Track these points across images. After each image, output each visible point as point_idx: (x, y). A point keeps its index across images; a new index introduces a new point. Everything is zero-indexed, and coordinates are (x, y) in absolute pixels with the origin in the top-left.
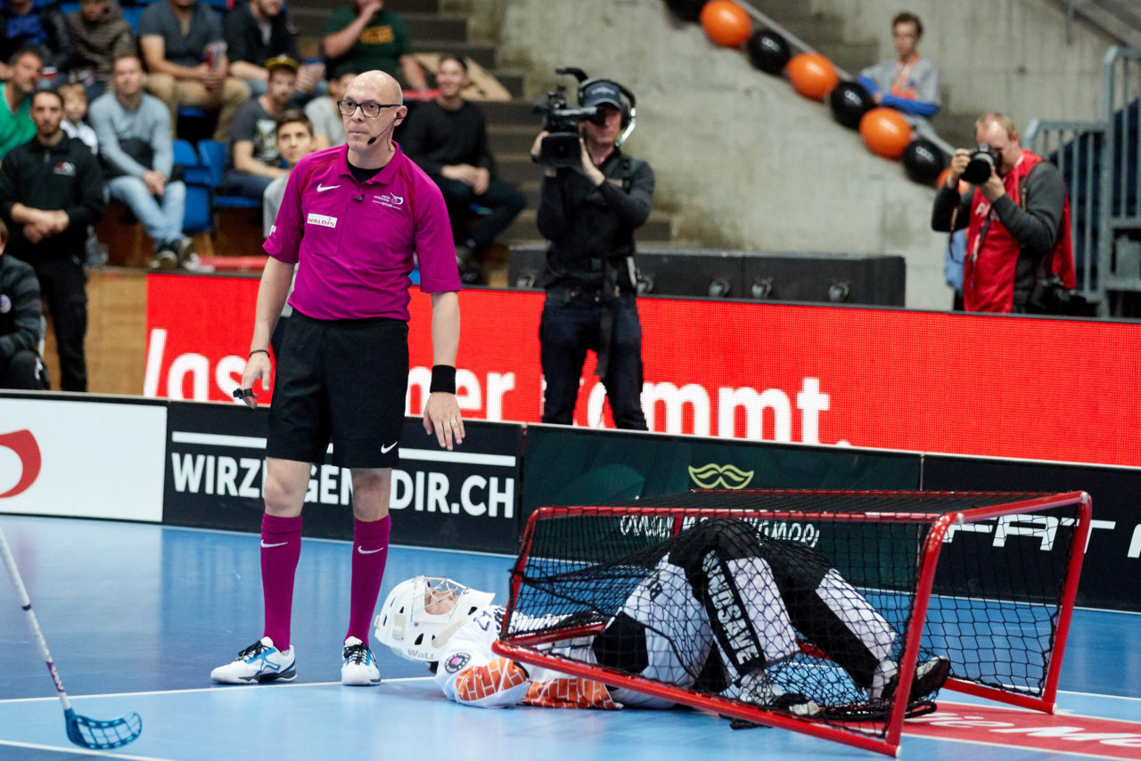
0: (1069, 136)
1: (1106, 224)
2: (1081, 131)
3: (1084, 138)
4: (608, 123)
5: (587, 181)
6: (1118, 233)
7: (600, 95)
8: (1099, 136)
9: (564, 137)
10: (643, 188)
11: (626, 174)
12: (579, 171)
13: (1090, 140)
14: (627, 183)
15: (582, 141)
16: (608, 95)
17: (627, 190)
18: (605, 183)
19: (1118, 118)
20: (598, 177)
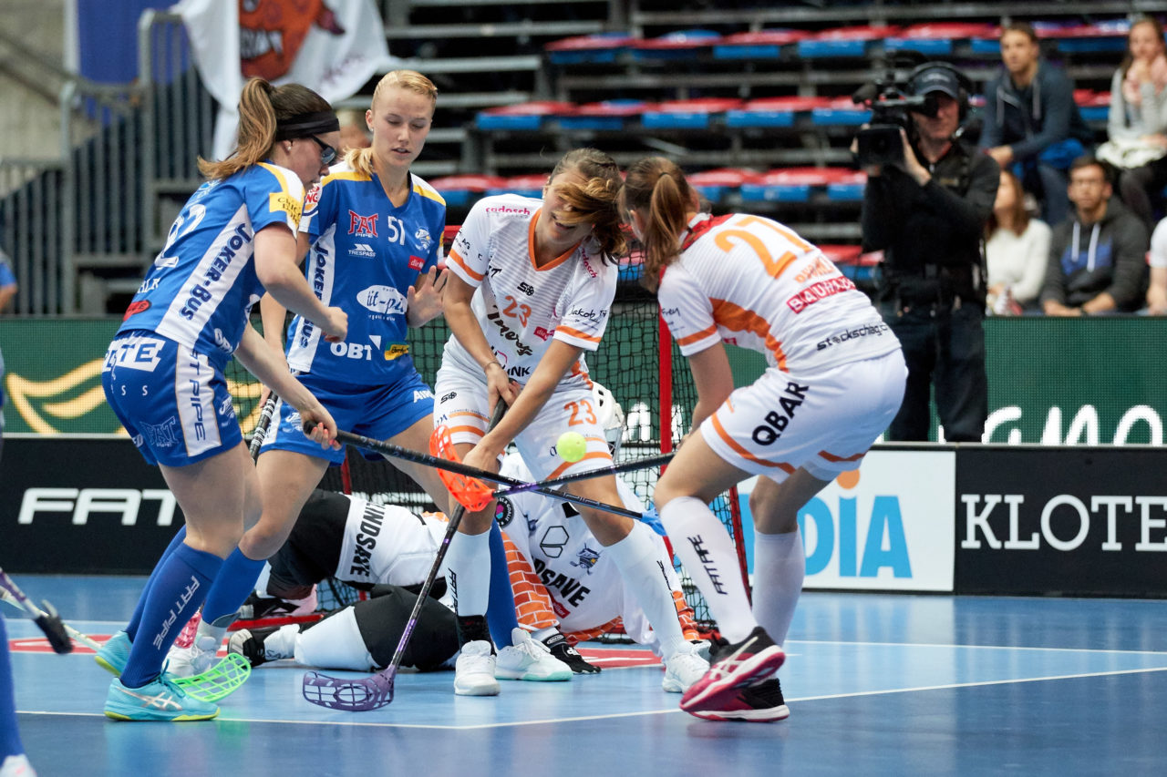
0: (30, 174)
1: (70, 262)
2: (42, 167)
3: (44, 175)
4: (941, 114)
5: (911, 179)
6: (81, 270)
7: (932, 82)
8: (59, 174)
9: (882, 130)
10: (981, 187)
11: (965, 170)
12: (901, 168)
13: (51, 176)
14: (966, 182)
15: (903, 132)
16: (941, 82)
17: (963, 191)
18: (930, 184)
19: (76, 154)
20: (922, 174)
